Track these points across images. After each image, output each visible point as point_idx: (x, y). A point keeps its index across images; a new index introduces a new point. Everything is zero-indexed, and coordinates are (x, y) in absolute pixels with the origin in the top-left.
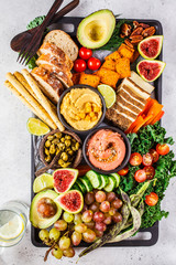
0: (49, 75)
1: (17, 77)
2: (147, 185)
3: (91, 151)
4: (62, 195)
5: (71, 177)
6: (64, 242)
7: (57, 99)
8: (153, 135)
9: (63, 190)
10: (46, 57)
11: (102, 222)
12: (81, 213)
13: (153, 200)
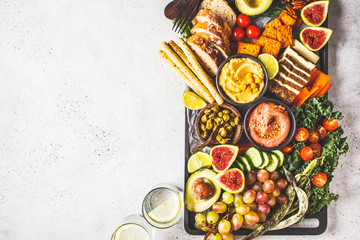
0: (207, 44)
1: (171, 46)
2: (314, 162)
3: (252, 127)
4: (221, 173)
5: (230, 154)
6: (224, 226)
7: (215, 70)
8: (320, 108)
9: (222, 168)
10: (204, 26)
11: (266, 204)
12: (242, 194)
13: (321, 181)
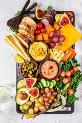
0: (24, 36)
1: (9, 37)
2: (68, 85)
3: (42, 70)
4: (30, 89)
5: (33, 81)
6: (31, 111)
7: (27, 46)
8: (72, 63)
10: (22, 29)
11: (48, 102)
12: (38, 98)
13: (71, 92)
